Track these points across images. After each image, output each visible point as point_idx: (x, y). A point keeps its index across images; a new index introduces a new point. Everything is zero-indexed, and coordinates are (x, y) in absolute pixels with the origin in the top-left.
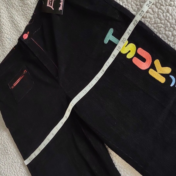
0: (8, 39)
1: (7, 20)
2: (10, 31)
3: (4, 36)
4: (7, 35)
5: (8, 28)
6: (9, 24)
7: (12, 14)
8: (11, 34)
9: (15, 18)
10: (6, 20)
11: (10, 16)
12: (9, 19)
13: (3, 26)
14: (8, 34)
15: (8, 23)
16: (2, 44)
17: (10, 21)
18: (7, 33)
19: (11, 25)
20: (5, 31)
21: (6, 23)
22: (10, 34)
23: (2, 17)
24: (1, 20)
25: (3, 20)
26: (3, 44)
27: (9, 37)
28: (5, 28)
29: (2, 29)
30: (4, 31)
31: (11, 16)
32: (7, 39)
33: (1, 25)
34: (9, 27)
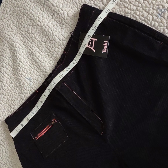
0: (28, 79)
1: (25, 57)
2: (29, 70)
3: (22, 76)
4: (26, 75)
5: (26, 66)
6: (28, 62)
7: (32, 50)
8: (32, 73)
9: (36, 55)
10: (23, 56)
11: (29, 52)
12: (27, 56)
13: (20, 63)
14: (28, 73)
15: (26, 60)
16: (19, 84)
17: (29, 57)
18: (25, 71)
19: (31, 63)
20: (24, 69)
21: (24, 60)
22: (30, 73)
23: (18, 52)
24: (18, 56)
25: (20, 57)
26: (21, 85)
27: (28, 76)
28: (23, 66)
29: (19, 67)
30: (21, 70)
31: (31, 52)
32: (26, 79)
33: (17, 62)
34: (28, 65)
